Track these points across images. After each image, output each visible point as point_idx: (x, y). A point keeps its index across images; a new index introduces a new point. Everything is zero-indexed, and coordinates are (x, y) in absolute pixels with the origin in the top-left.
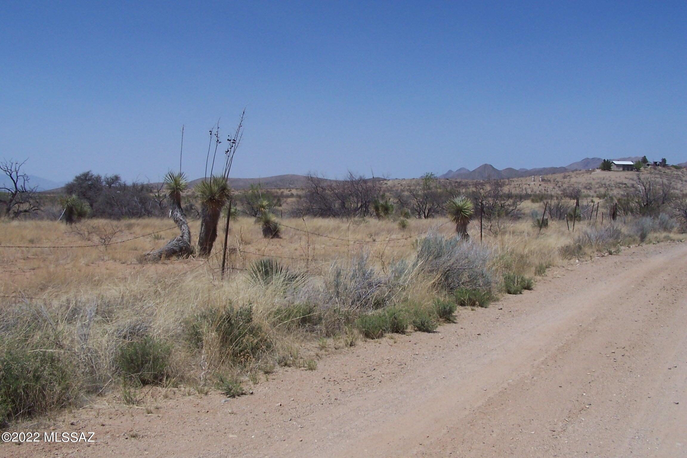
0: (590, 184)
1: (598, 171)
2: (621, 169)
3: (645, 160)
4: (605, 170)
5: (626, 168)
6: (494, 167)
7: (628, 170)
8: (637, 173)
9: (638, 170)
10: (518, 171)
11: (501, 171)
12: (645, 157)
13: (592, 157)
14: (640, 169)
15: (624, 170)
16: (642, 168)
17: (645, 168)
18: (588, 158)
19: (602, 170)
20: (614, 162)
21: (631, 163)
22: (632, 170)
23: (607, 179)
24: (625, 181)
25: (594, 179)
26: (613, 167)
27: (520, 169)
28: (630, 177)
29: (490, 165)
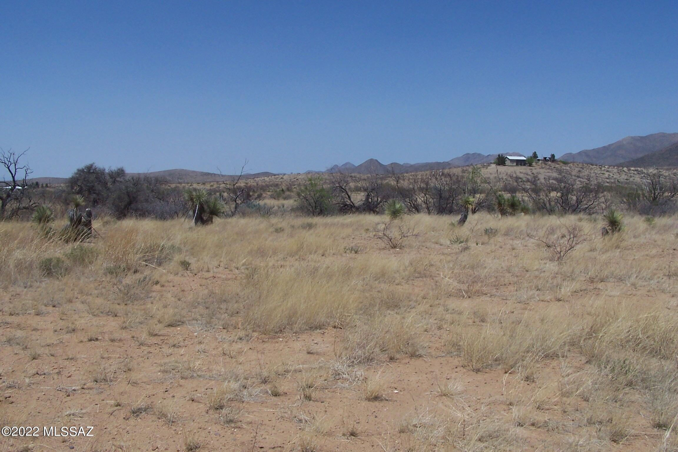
0: (489, 178)
1: (493, 166)
2: (515, 164)
3: (535, 155)
4: (499, 165)
5: (519, 163)
6: (380, 162)
7: (521, 165)
8: (529, 167)
9: (530, 165)
10: (402, 166)
11: (386, 165)
12: (535, 152)
13: (473, 153)
14: (533, 164)
15: (517, 165)
16: (534, 164)
17: (536, 163)
18: (469, 154)
19: (497, 164)
20: (508, 157)
21: (523, 158)
22: (524, 165)
23: (503, 173)
24: (521, 176)
25: (491, 174)
26: (508, 163)
27: (404, 164)
28: (524, 171)
29: (376, 160)
